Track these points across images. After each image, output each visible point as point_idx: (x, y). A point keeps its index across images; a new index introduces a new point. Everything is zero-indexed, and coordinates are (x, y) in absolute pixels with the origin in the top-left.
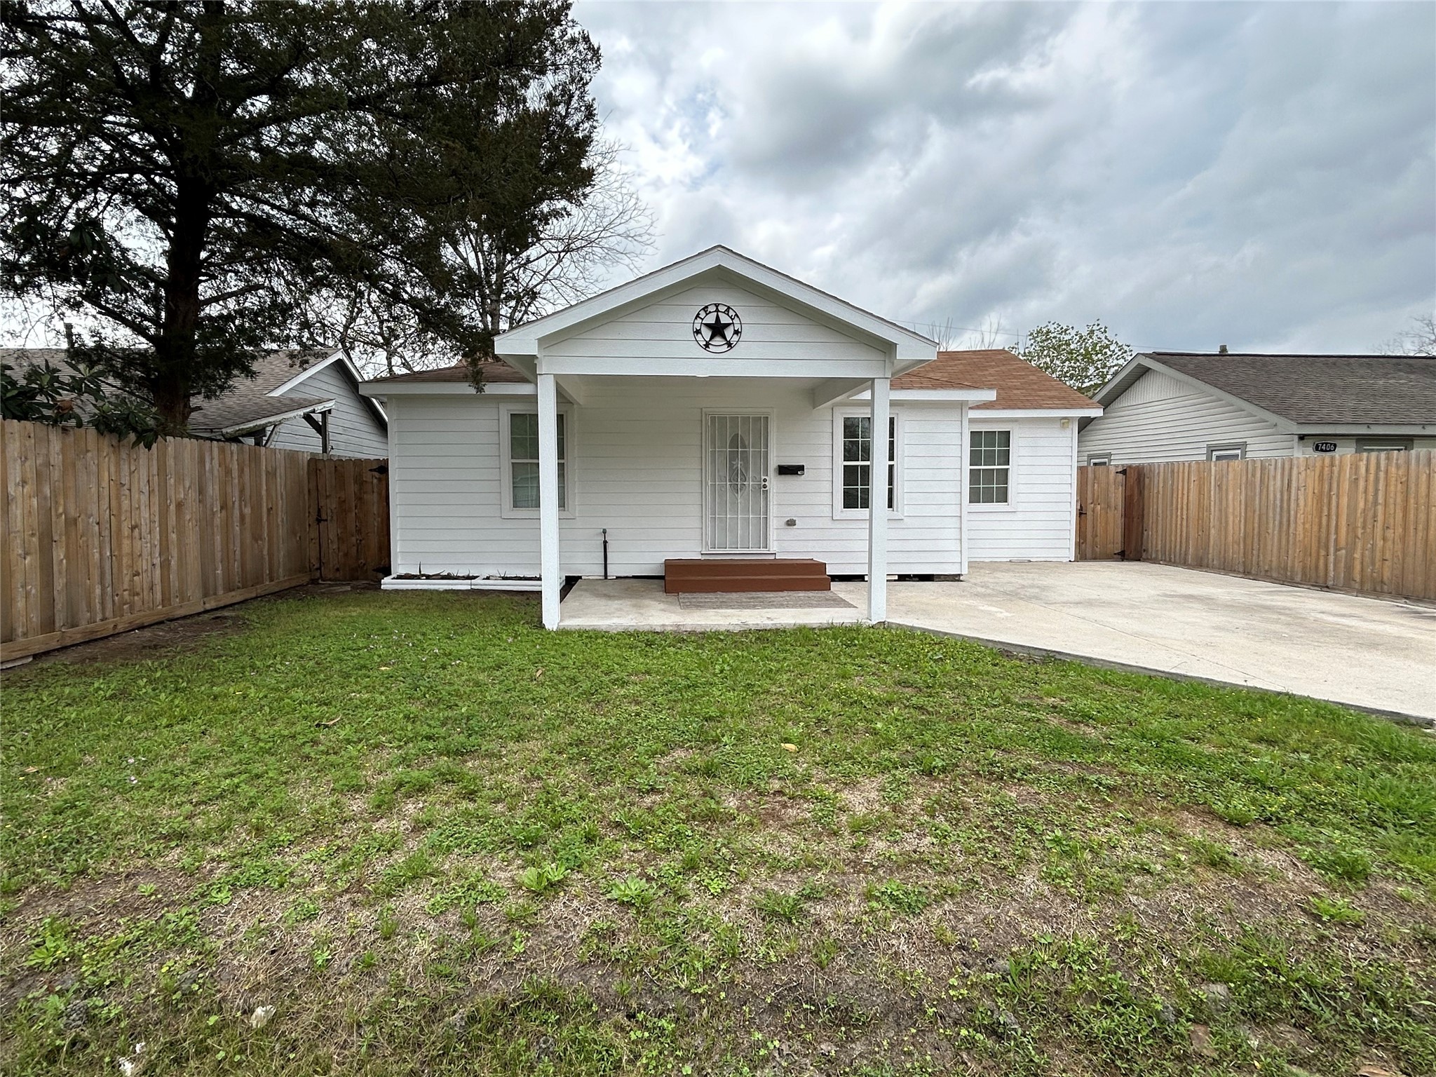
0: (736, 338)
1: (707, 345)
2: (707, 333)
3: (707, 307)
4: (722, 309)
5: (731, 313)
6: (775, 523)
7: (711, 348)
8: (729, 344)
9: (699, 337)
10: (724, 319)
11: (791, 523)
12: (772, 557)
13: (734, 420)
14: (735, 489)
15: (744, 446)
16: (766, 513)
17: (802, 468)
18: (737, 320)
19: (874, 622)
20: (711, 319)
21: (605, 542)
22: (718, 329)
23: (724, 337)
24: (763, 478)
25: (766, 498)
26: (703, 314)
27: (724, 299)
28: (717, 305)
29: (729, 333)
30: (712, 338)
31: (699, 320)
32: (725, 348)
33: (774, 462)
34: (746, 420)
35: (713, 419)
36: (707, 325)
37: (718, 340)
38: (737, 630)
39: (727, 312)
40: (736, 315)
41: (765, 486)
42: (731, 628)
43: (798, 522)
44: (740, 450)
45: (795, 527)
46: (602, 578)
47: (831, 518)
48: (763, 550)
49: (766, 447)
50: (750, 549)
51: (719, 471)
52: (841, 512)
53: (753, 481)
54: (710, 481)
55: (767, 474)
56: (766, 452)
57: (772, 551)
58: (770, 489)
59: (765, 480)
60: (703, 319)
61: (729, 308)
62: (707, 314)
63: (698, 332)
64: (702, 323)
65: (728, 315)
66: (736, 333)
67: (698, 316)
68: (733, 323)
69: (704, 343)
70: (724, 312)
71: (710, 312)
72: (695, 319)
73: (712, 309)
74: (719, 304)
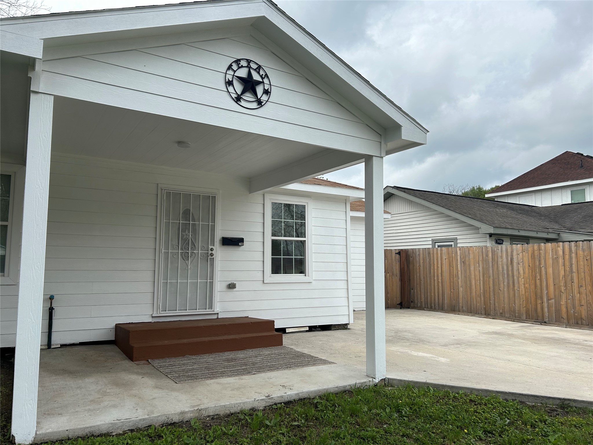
0: (264, 98)
2: (238, 87)
3: (239, 61)
4: (254, 66)
5: (262, 72)
6: (219, 286)
7: (243, 103)
8: (260, 103)
9: (231, 89)
10: (256, 77)
11: (232, 286)
12: (215, 317)
13: (187, 196)
14: (185, 257)
15: (194, 220)
16: (212, 277)
17: (241, 240)
18: (266, 81)
19: (378, 381)
21: (51, 309)
22: (249, 85)
23: (255, 94)
24: (210, 247)
25: (212, 265)
26: (235, 67)
27: (256, 58)
28: (248, 62)
29: (260, 90)
30: (243, 92)
31: (231, 72)
32: (255, 105)
33: (219, 234)
34: (197, 197)
35: (168, 194)
37: (248, 96)
39: (258, 70)
40: (266, 75)
41: (212, 255)
43: (237, 286)
44: (191, 222)
45: (235, 290)
46: (46, 347)
47: (262, 282)
48: (208, 311)
49: (214, 221)
50: (198, 311)
51: (172, 240)
52: (270, 276)
53: (202, 250)
54: (163, 249)
55: (213, 243)
56: (214, 226)
57: (216, 311)
58: (216, 257)
59: (212, 250)
60: (235, 71)
61: (259, 67)
62: (239, 68)
63: (229, 83)
64: (233, 75)
65: (259, 73)
66: (267, 92)
67: (230, 67)
68: (263, 82)
69: (236, 96)
70: (255, 70)
71: (242, 67)
72: (227, 69)
73: (244, 63)
74: (250, 61)
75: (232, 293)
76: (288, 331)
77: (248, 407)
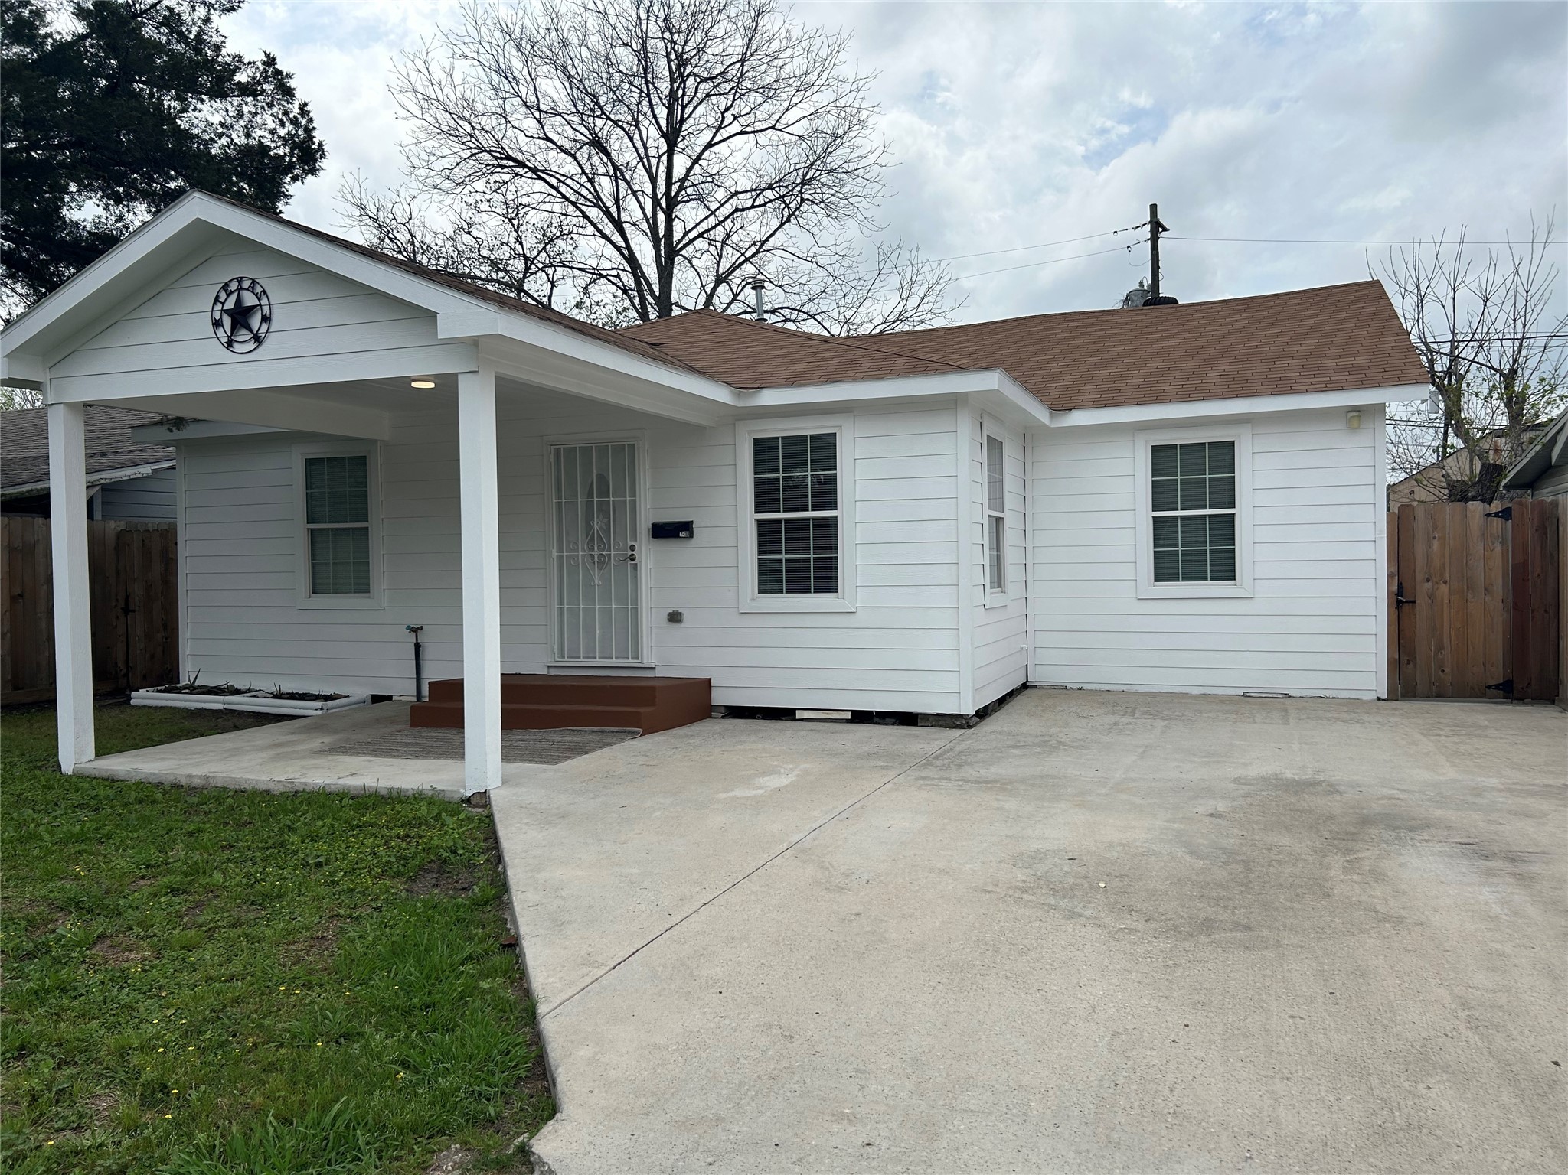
0: (264, 327)
1: (230, 344)
2: (229, 325)
3: (227, 285)
4: (246, 284)
5: (258, 290)
6: (651, 618)
7: (237, 347)
8: (257, 339)
9: (220, 332)
10: (249, 300)
11: (675, 618)
12: (650, 674)
14: (590, 562)
16: (635, 601)
17: (687, 526)
18: (265, 300)
19: (469, 794)
20: (230, 304)
21: (417, 646)
22: (240, 316)
23: (250, 330)
24: (630, 543)
25: (635, 577)
27: (249, 271)
28: (240, 280)
29: (255, 321)
30: (235, 331)
31: (219, 307)
32: (252, 345)
33: (647, 517)
34: (604, 450)
35: (558, 451)
36: (227, 312)
37: (243, 335)
38: (277, 789)
39: (251, 289)
40: (264, 292)
41: (633, 558)
42: (271, 786)
43: (685, 617)
44: (595, 499)
45: (682, 625)
46: (415, 699)
47: (736, 611)
48: (631, 662)
49: (634, 493)
50: (614, 660)
51: (567, 534)
52: (753, 599)
53: (615, 550)
54: (555, 550)
55: (634, 537)
56: (634, 503)
57: (646, 663)
58: (641, 562)
59: (633, 548)
60: (223, 304)
61: (254, 282)
62: (228, 296)
63: (217, 324)
64: (222, 310)
65: (253, 292)
66: (266, 319)
67: (217, 300)
68: (260, 305)
69: (226, 340)
70: (248, 289)
71: (232, 292)
72: (215, 303)
73: (234, 286)
74: (242, 278)
75: (676, 633)
76: (799, 715)
77: (263, 787)
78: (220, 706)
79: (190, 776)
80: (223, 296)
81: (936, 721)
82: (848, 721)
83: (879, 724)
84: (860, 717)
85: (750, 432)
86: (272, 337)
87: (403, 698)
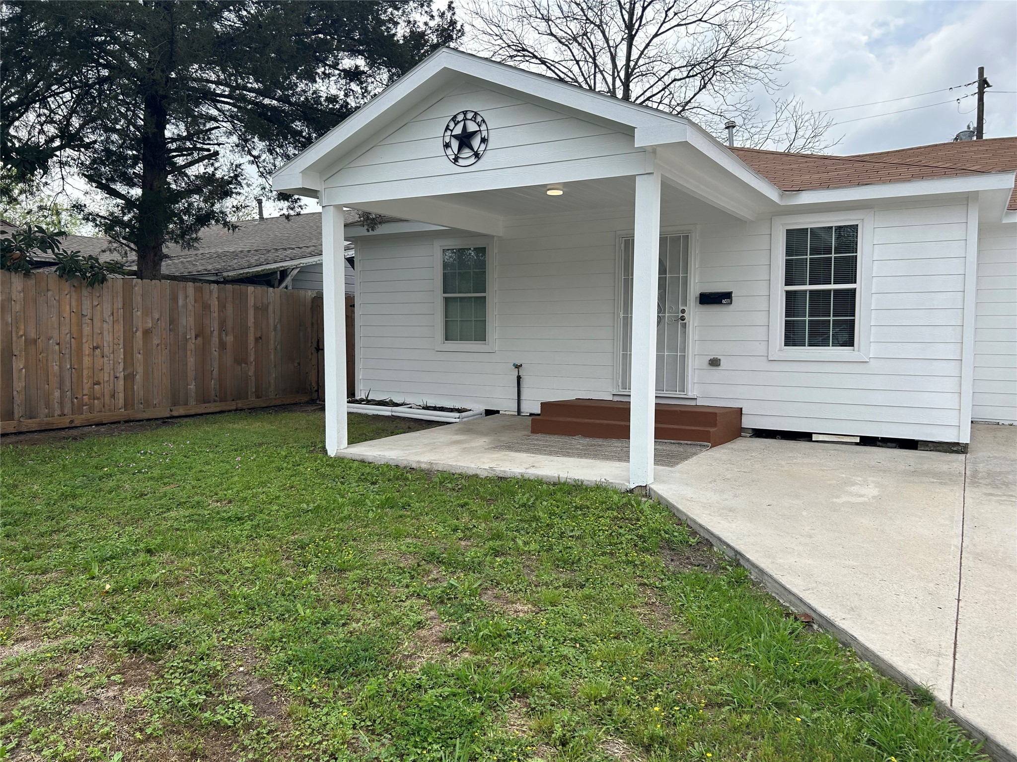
0: (483, 147)
1: (456, 160)
2: (456, 146)
3: (455, 117)
4: (470, 116)
5: (479, 119)
6: (694, 362)
7: (461, 162)
8: (477, 155)
9: (449, 151)
10: (472, 127)
11: (714, 363)
12: (693, 403)
16: (684, 350)
17: (728, 296)
18: (484, 127)
19: (632, 486)
20: (458, 130)
21: (519, 378)
22: (465, 140)
23: (472, 149)
24: (681, 308)
25: (684, 333)
27: (472, 105)
28: (465, 113)
29: (476, 142)
30: (460, 150)
31: (449, 133)
32: (473, 160)
33: (695, 289)
34: (663, 240)
36: (456, 137)
37: (466, 153)
38: (483, 474)
39: (474, 119)
40: (483, 121)
41: (683, 319)
42: (479, 472)
43: (722, 362)
45: (720, 368)
46: (516, 414)
47: (765, 358)
48: (678, 394)
49: (686, 271)
50: (665, 392)
52: (780, 350)
53: (669, 312)
54: (622, 313)
55: (685, 303)
56: (685, 279)
57: (690, 395)
58: (689, 322)
59: (683, 311)
60: (452, 131)
61: (476, 114)
62: (456, 125)
63: (447, 146)
64: (451, 135)
65: (475, 121)
66: (484, 140)
67: (447, 128)
68: (480, 130)
69: (453, 157)
70: (471, 120)
71: (459, 122)
72: (446, 131)
73: (460, 117)
74: (467, 111)
75: (715, 374)
76: (815, 437)
78: (389, 414)
79: (419, 462)
80: (452, 125)
81: (935, 447)
82: (857, 444)
83: (882, 447)
84: (867, 441)
85: (783, 225)
86: (488, 153)
87: (507, 413)
